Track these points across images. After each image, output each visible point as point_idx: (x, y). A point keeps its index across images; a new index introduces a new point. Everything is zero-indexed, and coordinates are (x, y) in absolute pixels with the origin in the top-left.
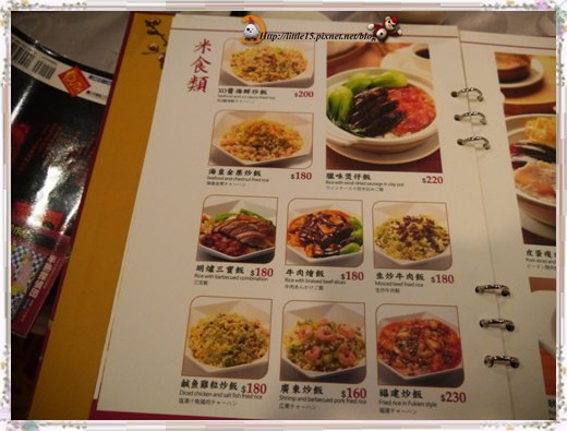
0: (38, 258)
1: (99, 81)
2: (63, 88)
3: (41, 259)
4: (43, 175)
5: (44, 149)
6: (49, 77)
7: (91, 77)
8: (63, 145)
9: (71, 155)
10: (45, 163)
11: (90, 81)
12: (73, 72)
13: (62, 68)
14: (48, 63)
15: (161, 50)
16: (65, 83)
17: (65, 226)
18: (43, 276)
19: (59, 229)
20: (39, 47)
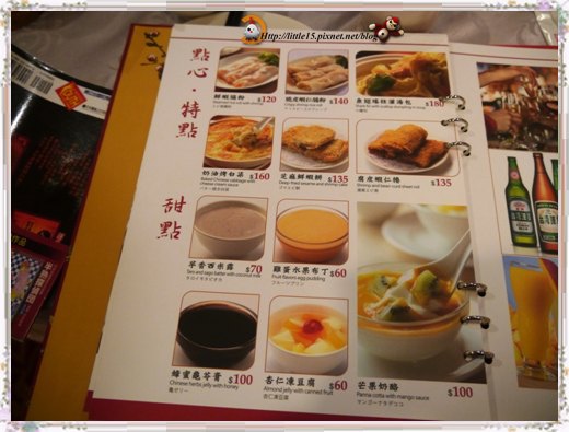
0: (35, 265)
1: (94, 95)
2: (59, 102)
3: (38, 267)
6: (46, 92)
7: (86, 92)
11: (85, 95)
12: (69, 87)
13: (59, 83)
14: (45, 79)
15: (160, 61)
16: (62, 98)
18: (40, 282)
19: (55, 238)
20: (37, 64)
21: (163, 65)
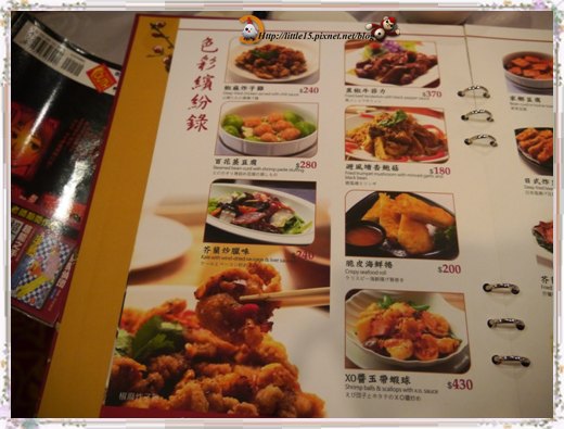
0: (65, 249)
2: (91, 85)
3: (68, 251)
4: (71, 169)
5: (72, 144)
6: (77, 74)
7: (117, 74)
8: (90, 140)
9: (97, 149)
10: (73, 158)
11: (116, 77)
12: (101, 69)
13: (90, 65)
14: (77, 61)
16: (93, 80)
20: (68, 46)
21: (170, 57)
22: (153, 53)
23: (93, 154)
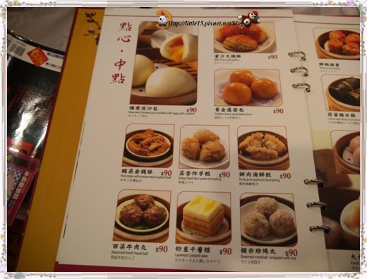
0: (17, 173)
1: (54, 56)
2: (30, 62)
3: (20, 174)
4: (19, 119)
5: (19, 102)
6: (21, 55)
7: (48, 54)
8: (32, 99)
9: (37, 105)
10: (20, 111)
11: (48, 56)
12: (36, 51)
13: (30, 48)
14: (20, 46)
15: (97, 32)
16: (32, 58)
17: (35, 152)
18: (21, 185)
19: (31, 154)
20: (14, 35)
21: (99, 35)
22: (87, 33)
23: (35, 108)
